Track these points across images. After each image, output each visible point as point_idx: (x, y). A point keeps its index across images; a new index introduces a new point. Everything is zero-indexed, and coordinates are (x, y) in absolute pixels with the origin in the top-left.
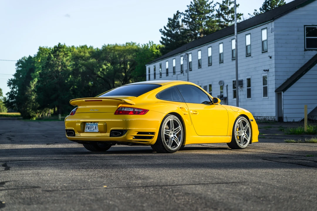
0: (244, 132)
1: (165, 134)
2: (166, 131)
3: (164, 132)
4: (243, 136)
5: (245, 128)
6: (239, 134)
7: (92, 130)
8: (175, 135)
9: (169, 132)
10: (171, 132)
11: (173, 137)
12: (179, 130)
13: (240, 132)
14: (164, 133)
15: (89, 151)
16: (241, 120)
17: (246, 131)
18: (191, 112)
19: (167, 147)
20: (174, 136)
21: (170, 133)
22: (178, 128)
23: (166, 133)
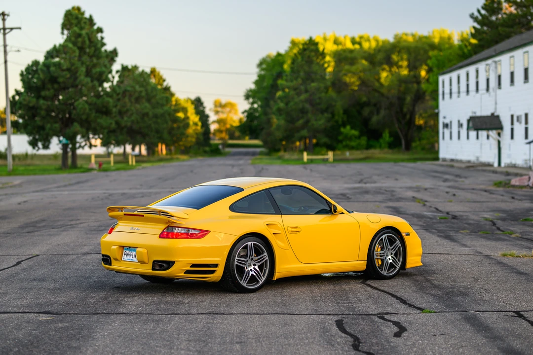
0: (392, 254)
1: (236, 265)
2: (238, 260)
3: (236, 261)
4: (390, 259)
5: (392, 247)
6: (381, 256)
7: (131, 258)
8: (256, 267)
9: (244, 261)
10: (249, 262)
11: (253, 270)
12: (264, 259)
13: (383, 253)
14: (236, 263)
15: (148, 282)
16: (386, 235)
17: (395, 252)
18: (290, 229)
19: (240, 283)
20: (254, 268)
21: (247, 264)
22: (263, 257)
23: (238, 262)
